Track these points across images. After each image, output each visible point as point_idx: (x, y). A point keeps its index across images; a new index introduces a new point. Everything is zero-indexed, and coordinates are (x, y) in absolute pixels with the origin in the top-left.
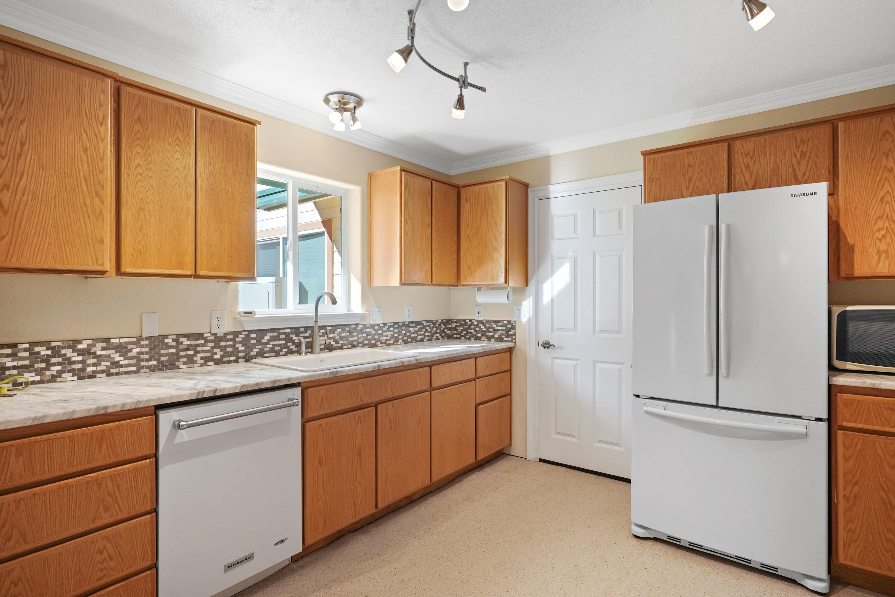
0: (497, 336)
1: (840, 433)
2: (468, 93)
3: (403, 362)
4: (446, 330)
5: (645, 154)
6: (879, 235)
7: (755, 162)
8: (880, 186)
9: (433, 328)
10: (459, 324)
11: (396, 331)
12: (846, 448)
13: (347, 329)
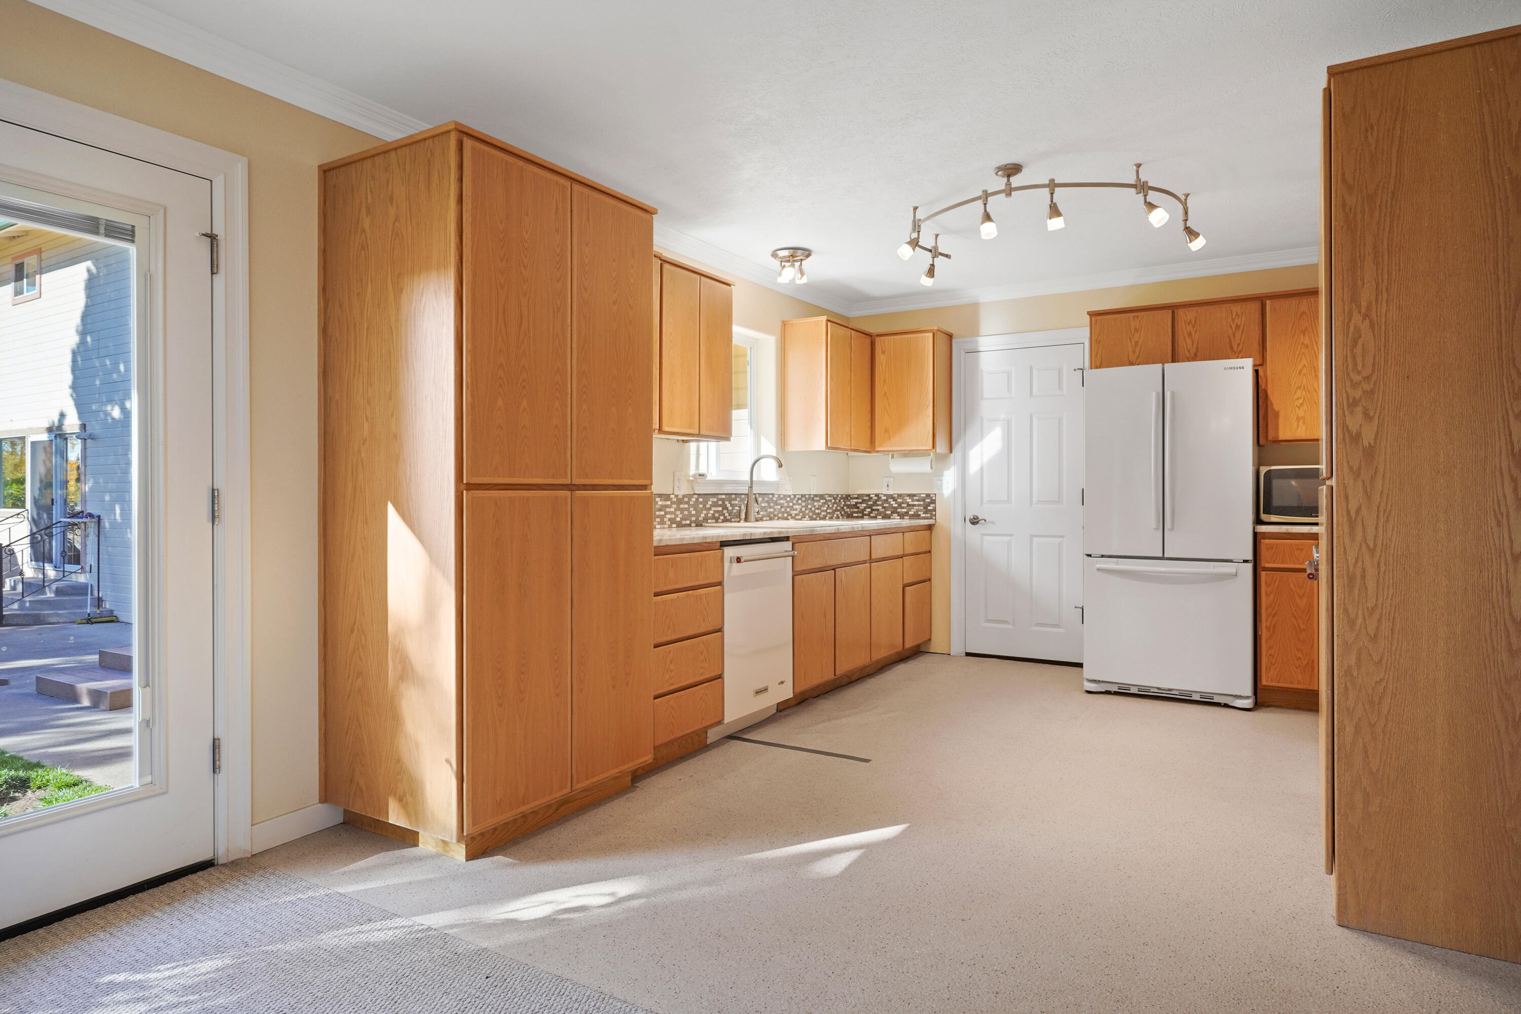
0: (912, 513)
1: (1263, 573)
2: (939, 261)
3: (853, 528)
4: (845, 508)
5: (1092, 314)
6: (1298, 403)
7: (1196, 331)
8: (1299, 360)
9: (834, 503)
10: (860, 501)
11: (803, 504)
12: (1268, 585)
13: (766, 499)
